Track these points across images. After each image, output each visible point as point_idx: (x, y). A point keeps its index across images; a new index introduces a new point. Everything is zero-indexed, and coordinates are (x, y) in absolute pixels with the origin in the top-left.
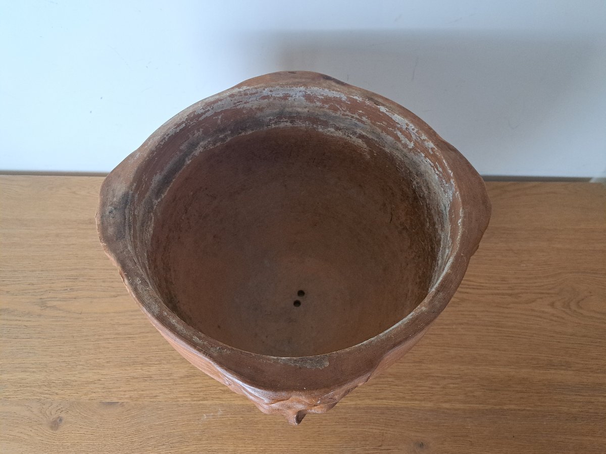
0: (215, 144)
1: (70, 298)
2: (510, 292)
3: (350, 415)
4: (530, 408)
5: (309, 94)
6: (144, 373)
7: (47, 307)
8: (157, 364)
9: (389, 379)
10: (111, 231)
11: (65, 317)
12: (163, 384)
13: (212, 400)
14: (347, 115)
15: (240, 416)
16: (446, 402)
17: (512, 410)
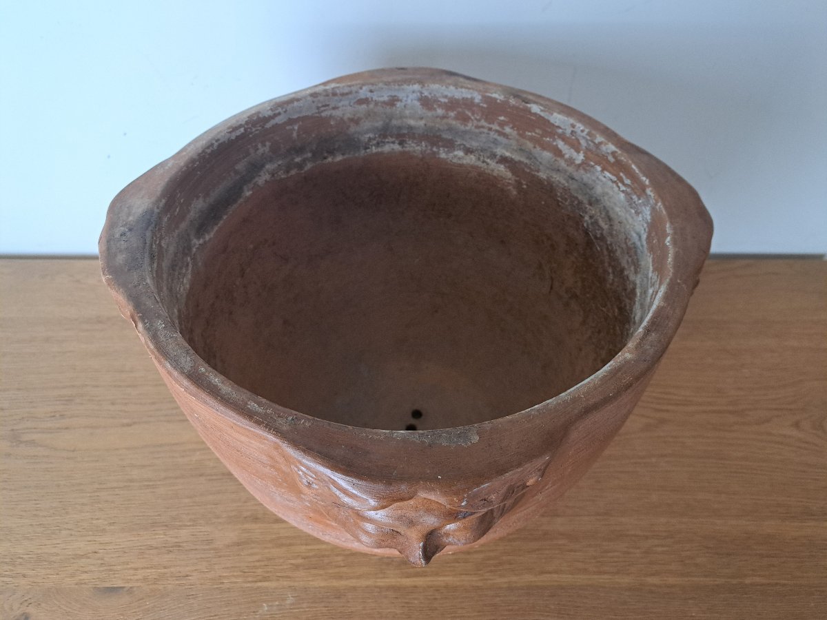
0: (288, 172)
1: (59, 428)
2: (731, 408)
3: (502, 599)
4: (786, 582)
5: (426, 96)
6: (169, 539)
7: (21, 442)
8: (190, 526)
9: (561, 542)
10: (120, 259)
11: (47, 456)
12: (198, 556)
13: (278, 580)
14: (483, 127)
15: (323, 604)
16: (653, 575)
17: (757, 585)
